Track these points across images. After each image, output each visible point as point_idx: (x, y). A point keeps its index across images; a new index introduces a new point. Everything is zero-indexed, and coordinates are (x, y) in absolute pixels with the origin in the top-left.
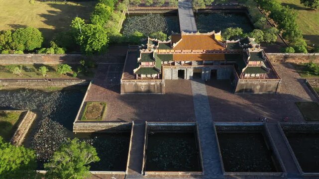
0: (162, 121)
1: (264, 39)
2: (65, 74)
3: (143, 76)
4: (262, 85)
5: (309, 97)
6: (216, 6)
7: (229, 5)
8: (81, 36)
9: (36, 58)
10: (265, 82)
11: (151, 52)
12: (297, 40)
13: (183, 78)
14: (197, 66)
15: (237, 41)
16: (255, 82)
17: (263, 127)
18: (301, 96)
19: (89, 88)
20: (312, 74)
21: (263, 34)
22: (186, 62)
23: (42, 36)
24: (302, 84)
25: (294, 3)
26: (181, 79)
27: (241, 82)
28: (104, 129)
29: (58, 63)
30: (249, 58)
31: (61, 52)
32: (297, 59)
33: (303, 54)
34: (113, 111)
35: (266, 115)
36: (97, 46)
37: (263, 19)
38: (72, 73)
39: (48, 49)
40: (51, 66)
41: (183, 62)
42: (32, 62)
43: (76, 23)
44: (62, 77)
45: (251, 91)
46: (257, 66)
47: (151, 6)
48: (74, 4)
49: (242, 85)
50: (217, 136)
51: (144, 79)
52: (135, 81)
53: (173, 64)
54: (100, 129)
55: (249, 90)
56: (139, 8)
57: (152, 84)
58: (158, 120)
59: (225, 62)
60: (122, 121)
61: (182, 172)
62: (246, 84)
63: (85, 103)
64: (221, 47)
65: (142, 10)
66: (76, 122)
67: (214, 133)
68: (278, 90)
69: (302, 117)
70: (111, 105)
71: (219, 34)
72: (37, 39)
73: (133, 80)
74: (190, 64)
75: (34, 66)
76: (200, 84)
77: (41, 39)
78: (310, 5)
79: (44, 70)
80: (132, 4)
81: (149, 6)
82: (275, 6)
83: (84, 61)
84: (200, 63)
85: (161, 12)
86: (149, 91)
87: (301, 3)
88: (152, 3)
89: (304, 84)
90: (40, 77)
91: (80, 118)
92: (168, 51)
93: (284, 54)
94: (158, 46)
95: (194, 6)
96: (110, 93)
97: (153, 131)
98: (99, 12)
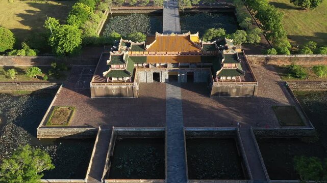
0: (131, 126)
1: (247, 40)
2: (35, 77)
3: (114, 79)
4: (238, 89)
5: (287, 101)
6: (203, 5)
7: (216, 5)
8: (52, 37)
9: (6, 60)
10: (241, 86)
11: (122, 54)
12: (281, 41)
13: (159, 81)
14: (172, 69)
15: (213, 43)
16: (231, 85)
17: (235, 132)
18: (279, 99)
19: (58, 92)
20: (294, 77)
21: (246, 35)
22: (161, 64)
23: (14, 37)
24: (281, 87)
25: (285, 2)
26: (157, 82)
27: (216, 85)
28: (69, 135)
29: (30, 65)
30: (223, 60)
31: (33, 54)
32: (280, 60)
33: (286, 56)
34: (80, 116)
35: (239, 119)
36: (69, 48)
37: (248, 19)
38: (43, 75)
39: (19, 50)
40: (22, 68)
41: (158, 65)
42: (2, 64)
43: (50, 24)
44: (32, 80)
45: (227, 94)
46: (232, 69)
47: (135, 5)
48: (55, 3)
49: (217, 88)
50: (185, 142)
51: (115, 82)
52: (106, 84)
53: (148, 67)
54: (65, 134)
55: (224, 94)
56: (123, 8)
57: (123, 87)
58: (127, 125)
59: (202, 64)
60: (89, 126)
61: (143, 180)
62: (221, 87)
63: (53, 108)
64: (196, 49)
65: (126, 9)
66: (40, 128)
67: (183, 139)
68: (256, 94)
69: (277, 121)
70: (80, 109)
71: (197, 35)
72: (8, 40)
73: (103, 84)
74: (165, 66)
75: (3, 68)
76: (175, 87)
77: (12, 40)
78: (300, 4)
79: (13, 73)
80: (115, 3)
81: (133, 6)
82: (262, 5)
83: (55, 64)
84: (175, 65)
85: (145, 12)
86: (120, 95)
87: (291, 2)
88: (136, 2)
89: (284, 87)
90: (9, 80)
91: (45, 124)
92: (142, 53)
93: (265, 56)
94: (130, 48)
95: (180, 6)
96: (80, 97)
97: (121, 136)
98: (76, 12)
